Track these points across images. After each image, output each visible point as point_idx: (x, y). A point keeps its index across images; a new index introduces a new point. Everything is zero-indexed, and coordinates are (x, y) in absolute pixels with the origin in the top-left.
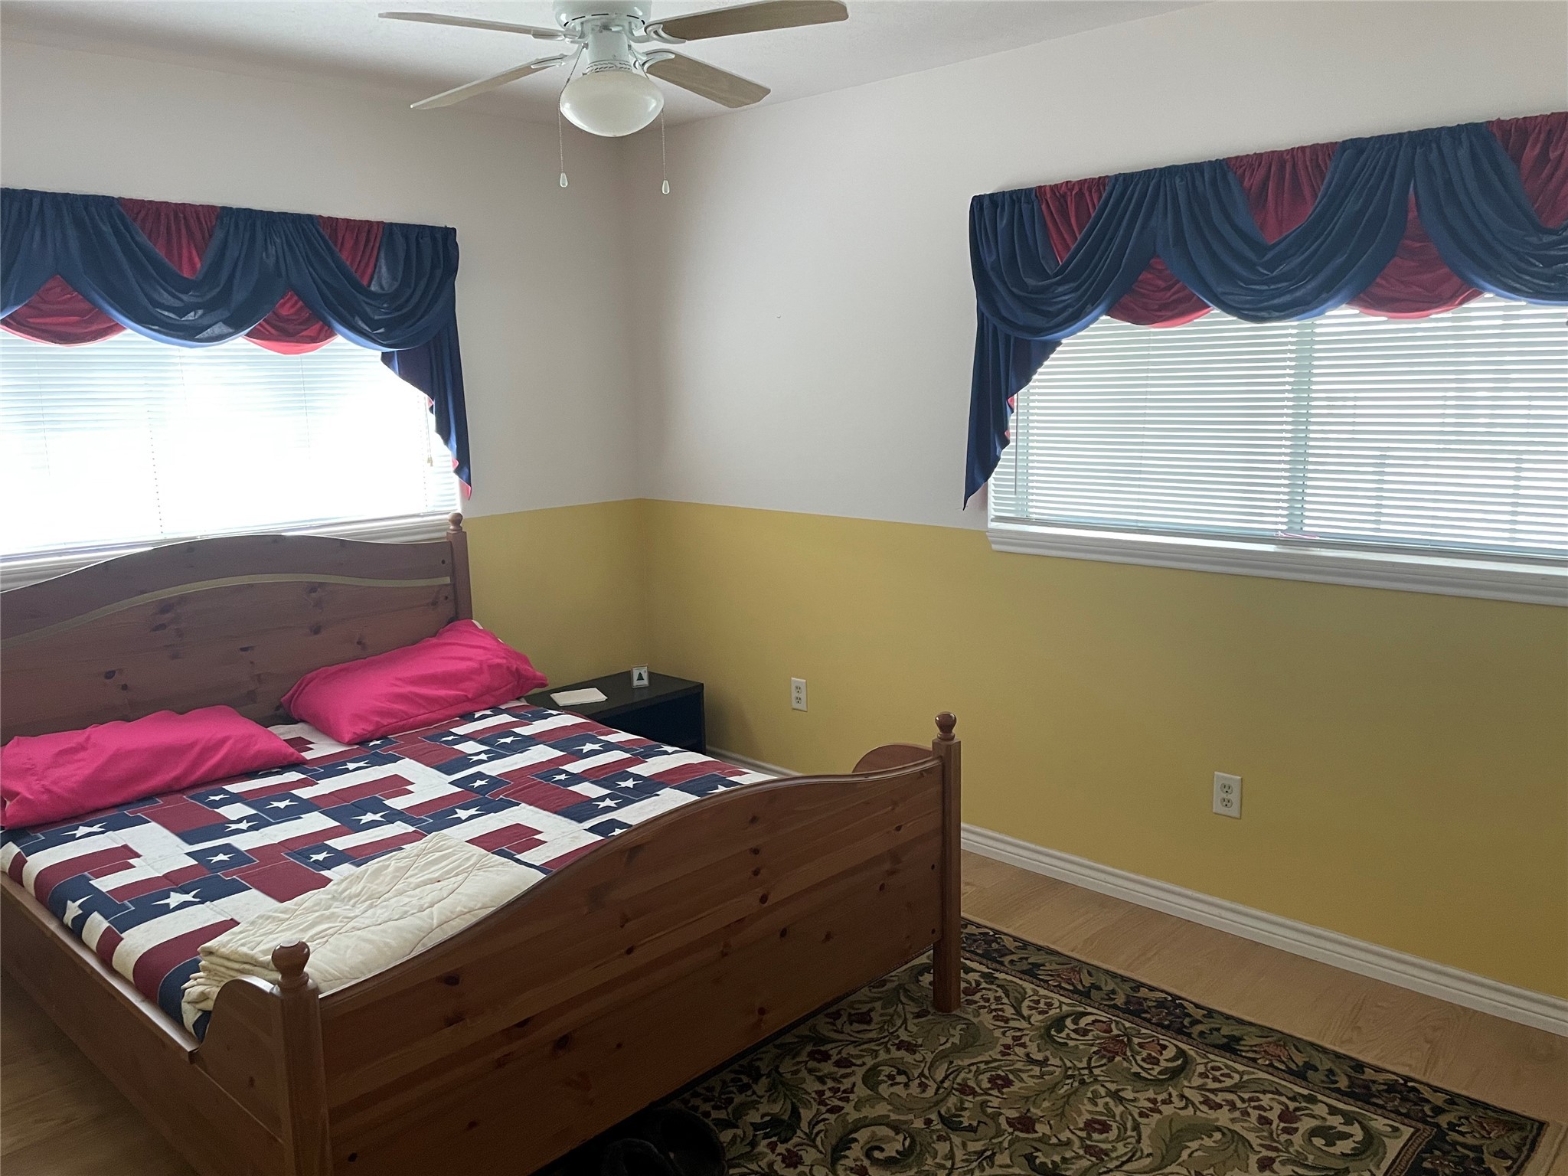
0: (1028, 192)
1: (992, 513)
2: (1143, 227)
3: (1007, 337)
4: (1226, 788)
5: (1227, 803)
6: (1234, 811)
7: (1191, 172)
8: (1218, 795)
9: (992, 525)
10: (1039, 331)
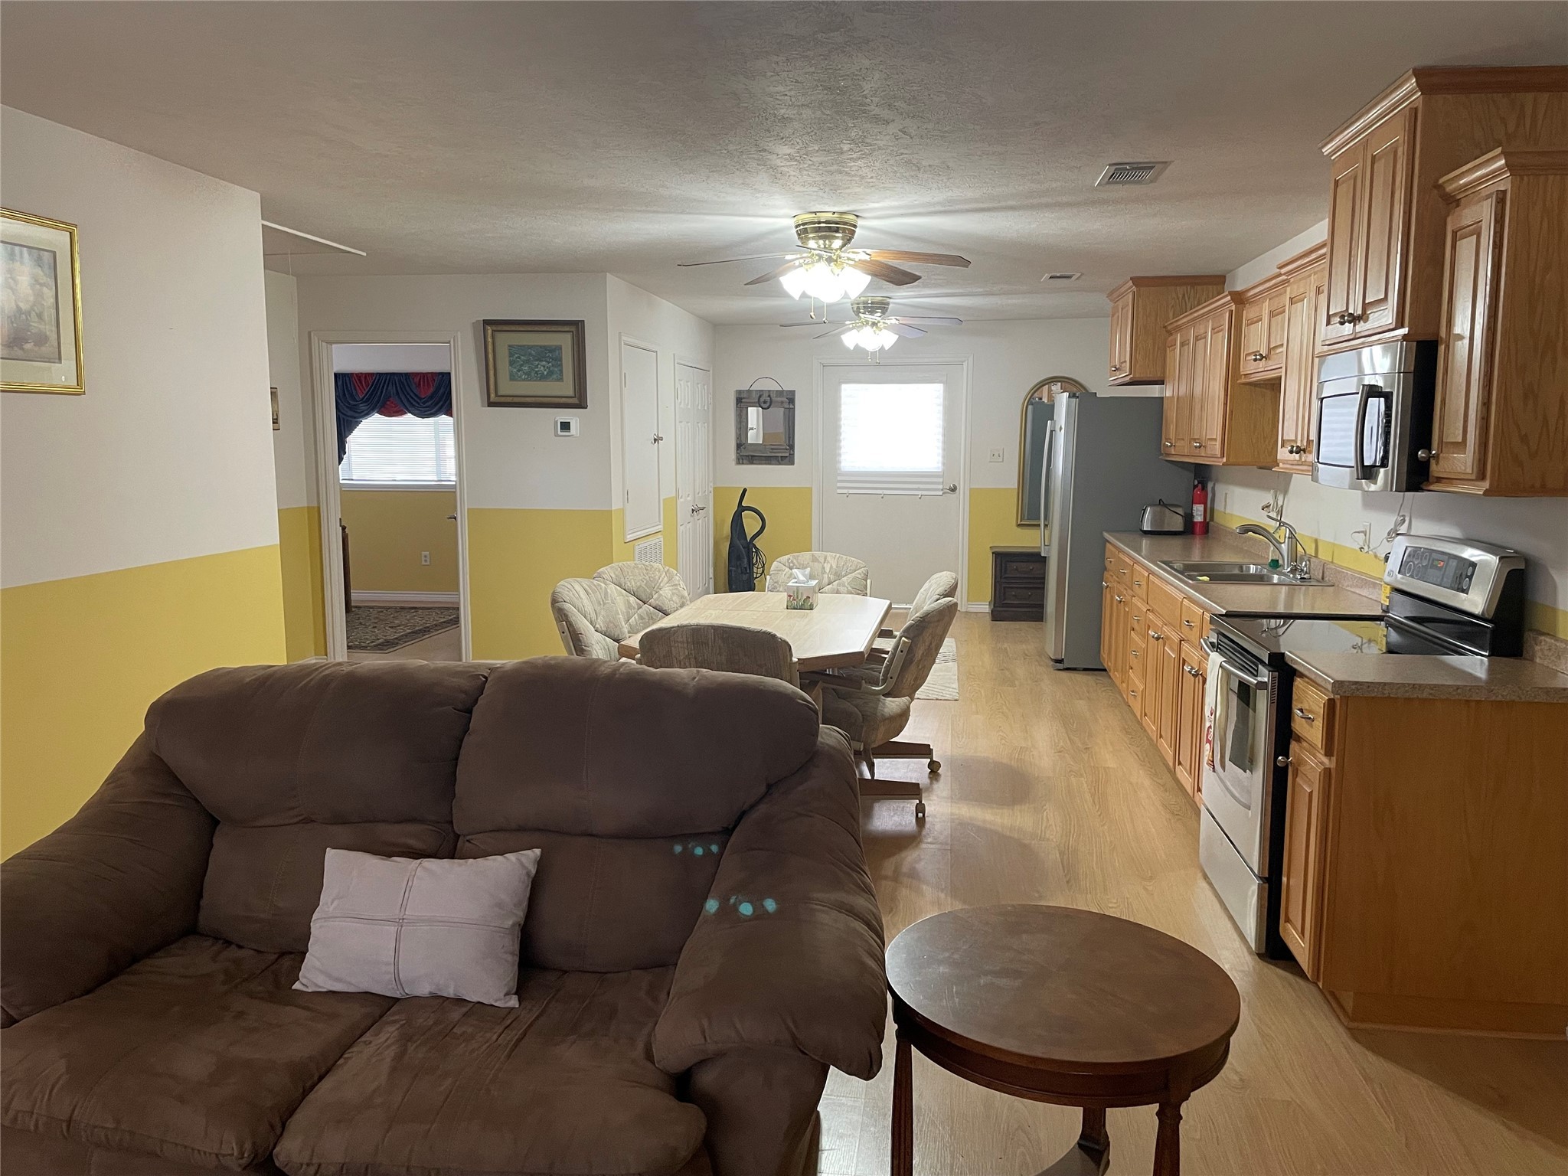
0: (348, 374)
1: (341, 478)
2: (387, 389)
3: (344, 419)
4: (425, 556)
5: (426, 561)
6: (428, 563)
7: (400, 375)
8: (423, 559)
9: (341, 482)
10: (355, 418)
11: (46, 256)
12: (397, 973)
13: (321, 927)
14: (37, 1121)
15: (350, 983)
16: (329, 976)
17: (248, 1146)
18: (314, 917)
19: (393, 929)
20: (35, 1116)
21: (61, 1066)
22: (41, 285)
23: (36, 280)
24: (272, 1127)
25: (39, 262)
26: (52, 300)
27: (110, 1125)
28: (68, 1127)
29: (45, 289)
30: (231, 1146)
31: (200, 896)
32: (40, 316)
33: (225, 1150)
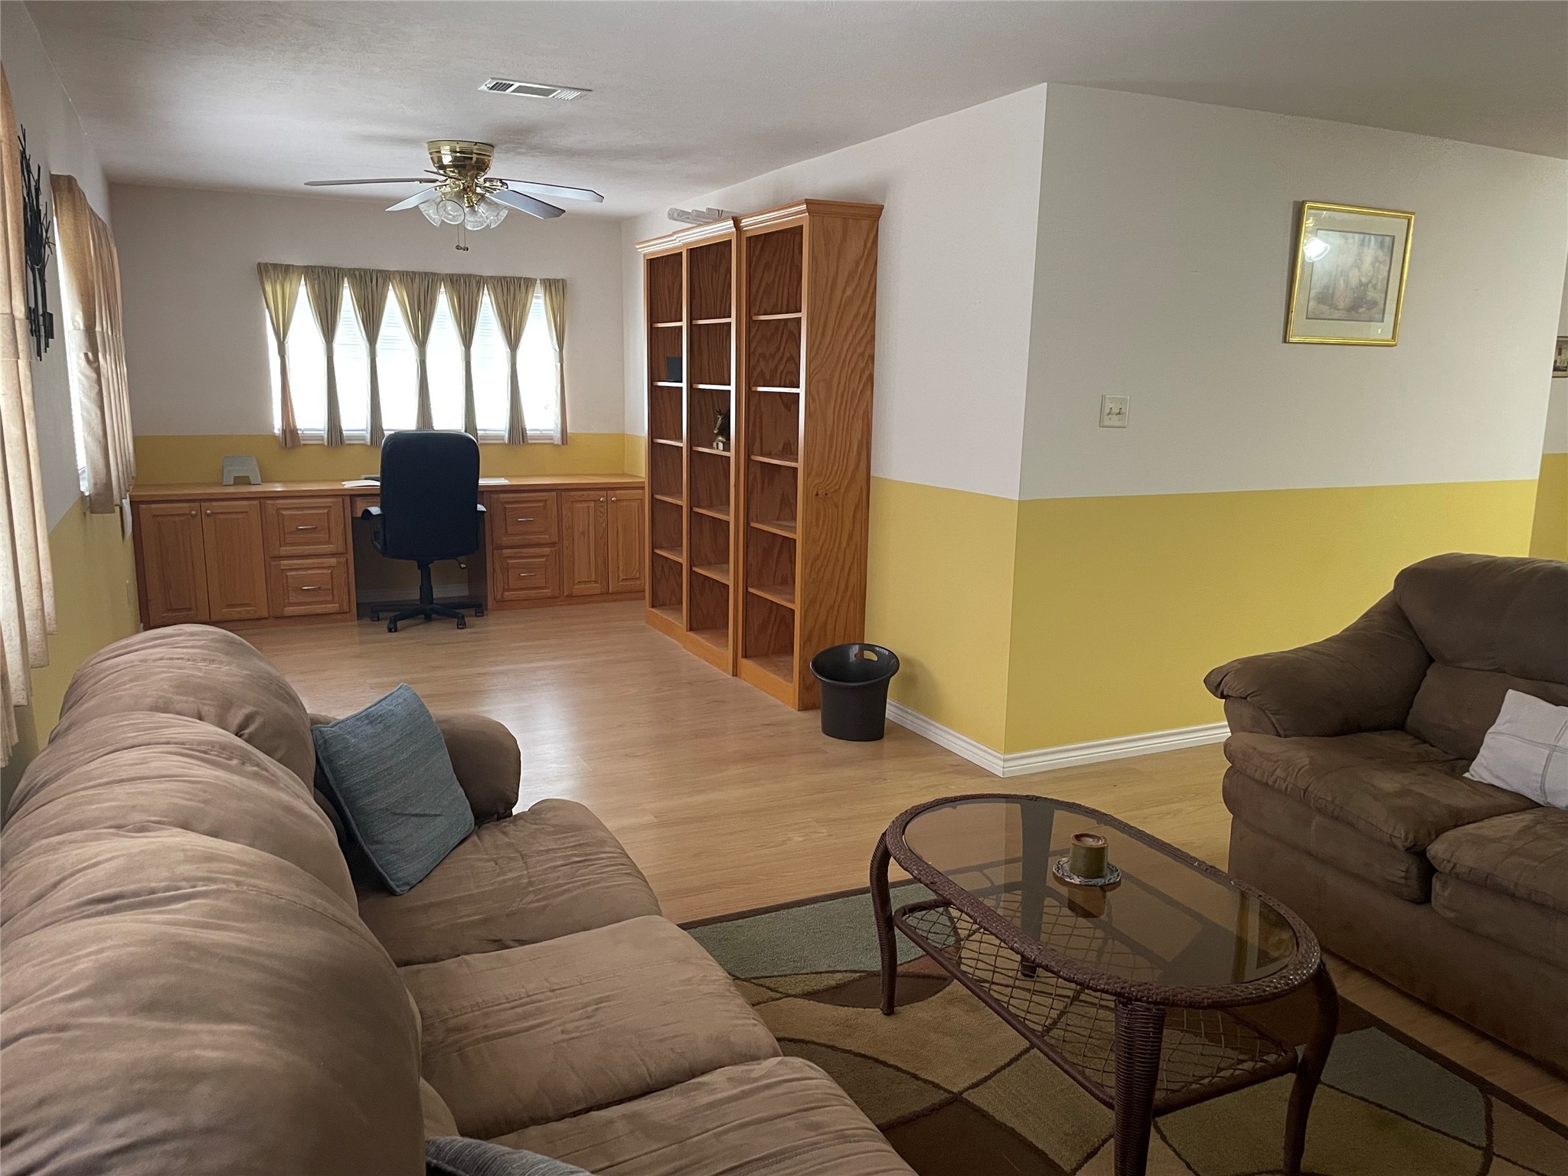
11: (1388, 240)
12: (1543, 783)
13: (1492, 738)
14: (1287, 785)
15: (1507, 783)
16: (1491, 772)
17: (1411, 836)
18: (1490, 731)
19: (1547, 752)
20: (1286, 783)
21: (1307, 761)
22: (1380, 263)
23: (1376, 259)
24: (1429, 834)
25: (1381, 245)
26: (1386, 274)
27: (1329, 799)
28: (1304, 794)
29: (1382, 267)
30: (1400, 832)
31: (1411, 706)
32: (1375, 287)
33: (1396, 834)
